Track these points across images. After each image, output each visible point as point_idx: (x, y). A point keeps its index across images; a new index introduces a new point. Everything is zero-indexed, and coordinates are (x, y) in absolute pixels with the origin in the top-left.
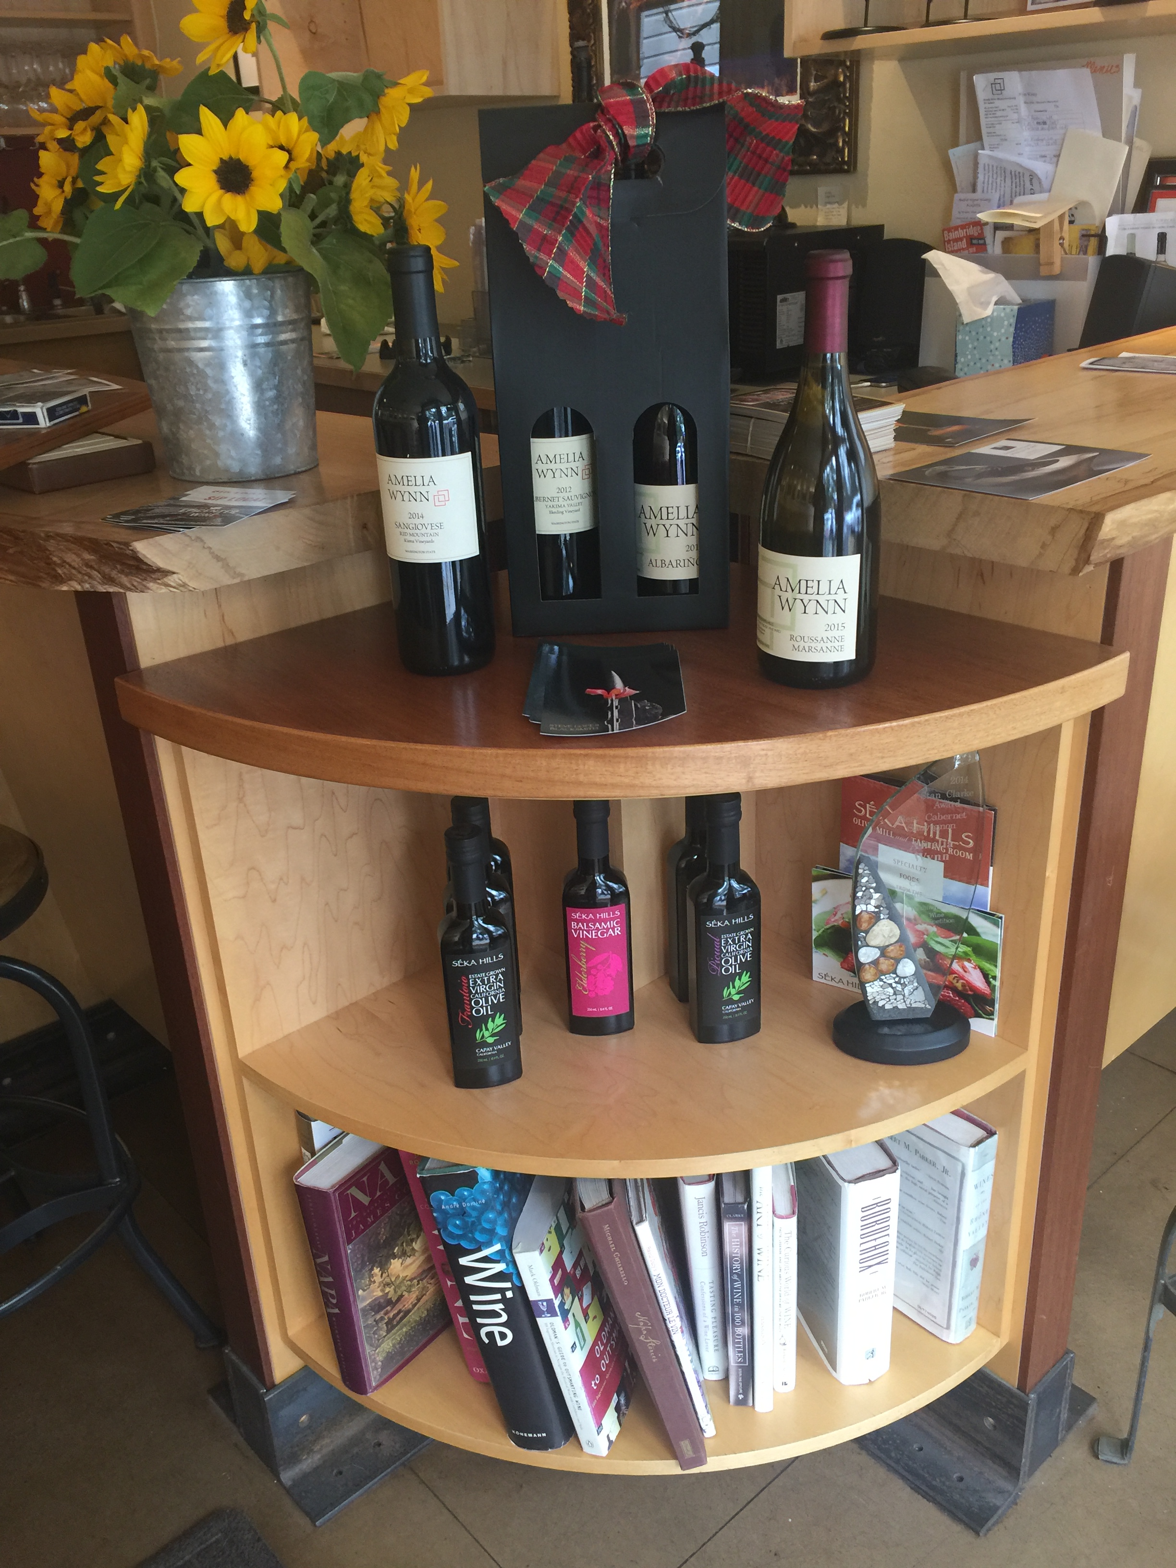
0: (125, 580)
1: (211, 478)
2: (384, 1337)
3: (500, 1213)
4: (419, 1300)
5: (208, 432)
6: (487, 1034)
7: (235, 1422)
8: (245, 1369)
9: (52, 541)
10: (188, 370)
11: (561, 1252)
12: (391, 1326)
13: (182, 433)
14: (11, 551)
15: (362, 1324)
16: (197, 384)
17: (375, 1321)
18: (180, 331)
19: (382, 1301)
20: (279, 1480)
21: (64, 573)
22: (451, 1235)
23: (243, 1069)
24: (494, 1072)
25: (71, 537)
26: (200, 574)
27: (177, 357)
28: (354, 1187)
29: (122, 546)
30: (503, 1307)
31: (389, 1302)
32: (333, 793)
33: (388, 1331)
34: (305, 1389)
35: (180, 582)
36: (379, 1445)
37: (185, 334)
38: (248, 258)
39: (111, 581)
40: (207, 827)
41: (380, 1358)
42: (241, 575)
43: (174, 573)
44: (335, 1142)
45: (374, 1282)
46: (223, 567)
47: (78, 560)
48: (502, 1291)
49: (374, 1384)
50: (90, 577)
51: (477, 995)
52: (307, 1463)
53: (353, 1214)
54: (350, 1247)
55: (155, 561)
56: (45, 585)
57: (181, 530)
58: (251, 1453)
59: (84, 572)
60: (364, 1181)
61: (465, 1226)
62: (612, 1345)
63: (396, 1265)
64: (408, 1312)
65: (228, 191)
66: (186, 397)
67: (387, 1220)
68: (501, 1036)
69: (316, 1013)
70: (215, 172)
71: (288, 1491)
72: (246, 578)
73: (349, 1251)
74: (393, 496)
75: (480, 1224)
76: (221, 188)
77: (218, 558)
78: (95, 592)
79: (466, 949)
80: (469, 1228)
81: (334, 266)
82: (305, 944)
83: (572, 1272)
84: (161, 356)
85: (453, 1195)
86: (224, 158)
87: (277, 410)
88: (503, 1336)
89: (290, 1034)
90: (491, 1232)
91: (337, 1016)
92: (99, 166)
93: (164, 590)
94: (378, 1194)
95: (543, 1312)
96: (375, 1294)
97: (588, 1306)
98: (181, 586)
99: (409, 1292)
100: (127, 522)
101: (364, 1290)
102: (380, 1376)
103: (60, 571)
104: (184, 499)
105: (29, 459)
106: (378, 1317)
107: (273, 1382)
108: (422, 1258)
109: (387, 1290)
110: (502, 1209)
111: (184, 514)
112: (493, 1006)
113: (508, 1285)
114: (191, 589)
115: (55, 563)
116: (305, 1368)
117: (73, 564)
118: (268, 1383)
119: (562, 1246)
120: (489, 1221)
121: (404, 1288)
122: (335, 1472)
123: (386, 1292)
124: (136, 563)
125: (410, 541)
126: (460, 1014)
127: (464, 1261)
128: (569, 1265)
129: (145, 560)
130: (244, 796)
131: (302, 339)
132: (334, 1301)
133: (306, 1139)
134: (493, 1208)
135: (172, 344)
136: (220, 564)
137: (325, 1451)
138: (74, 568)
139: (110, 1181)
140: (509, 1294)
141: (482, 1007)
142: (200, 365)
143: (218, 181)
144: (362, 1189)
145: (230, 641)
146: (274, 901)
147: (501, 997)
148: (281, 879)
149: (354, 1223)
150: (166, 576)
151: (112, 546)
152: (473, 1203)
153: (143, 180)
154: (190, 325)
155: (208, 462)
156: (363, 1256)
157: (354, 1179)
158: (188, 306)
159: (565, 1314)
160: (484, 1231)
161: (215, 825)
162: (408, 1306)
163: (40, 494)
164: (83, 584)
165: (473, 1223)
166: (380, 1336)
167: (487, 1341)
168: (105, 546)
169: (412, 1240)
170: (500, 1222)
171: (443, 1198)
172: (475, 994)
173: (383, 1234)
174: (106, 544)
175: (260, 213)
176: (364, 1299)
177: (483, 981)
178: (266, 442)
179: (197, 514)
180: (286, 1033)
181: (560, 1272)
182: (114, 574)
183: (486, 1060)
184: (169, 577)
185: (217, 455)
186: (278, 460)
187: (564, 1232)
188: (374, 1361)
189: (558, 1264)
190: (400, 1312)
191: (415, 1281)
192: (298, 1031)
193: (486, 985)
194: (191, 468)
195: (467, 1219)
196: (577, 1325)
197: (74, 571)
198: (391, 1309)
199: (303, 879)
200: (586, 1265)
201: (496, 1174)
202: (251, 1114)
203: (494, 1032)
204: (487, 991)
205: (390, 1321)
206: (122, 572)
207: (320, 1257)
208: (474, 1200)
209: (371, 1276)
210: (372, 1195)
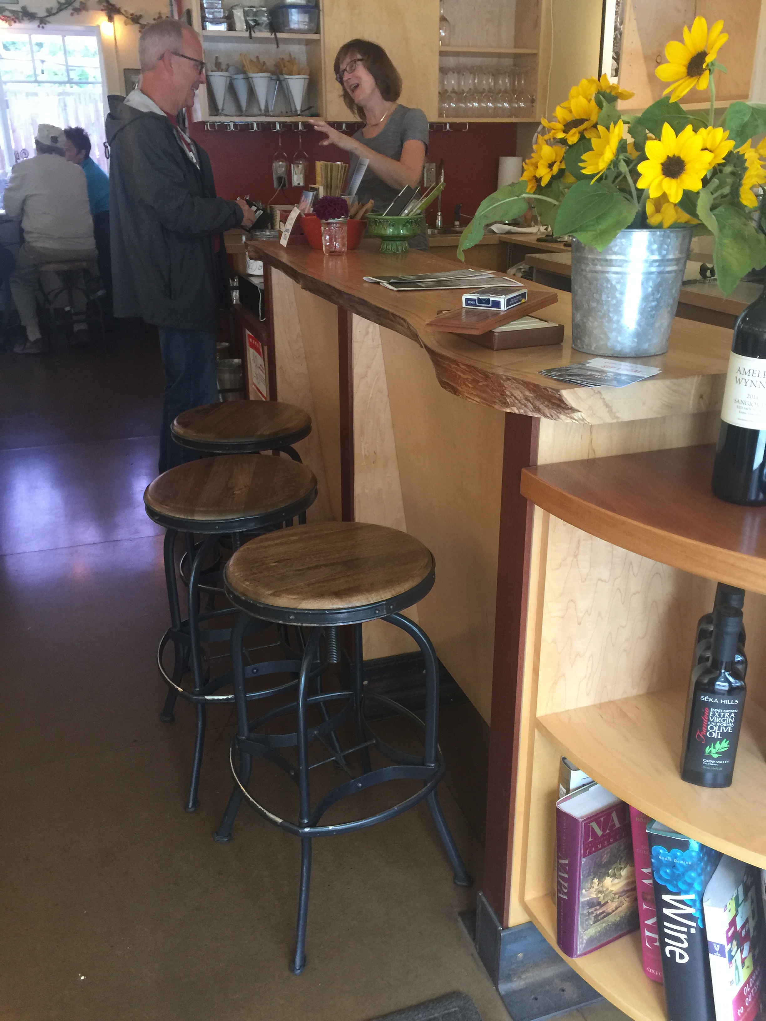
0: (547, 411)
1: (601, 352)
2: (591, 925)
3: (699, 875)
4: (617, 908)
5: (607, 324)
6: (714, 751)
7: (474, 939)
8: (490, 910)
9: (508, 382)
10: (605, 285)
11: (736, 916)
12: (597, 920)
13: (590, 323)
14: (481, 384)
15: (581, 912)
16: (609, 293)
17: (588, 912)
18: (607, 260)
19: (595, 901)
20: (497, 989)
21: (511, 402)
22: (661, 877)
23: (537, 724)
24: (709, 777)
25: (522, 381)
26: (594, 414)
27: (599, 276)
28: (594, 822)
29: (554, 391)
30: (687, 938)
31: (599, 904)
32: (631, 564)
33: (595, 922)
34: (525, 937)
35: (581, 418)
36: (563, 990)
37: (609, 263)
38: (663, 218)
39: (538, 410)
40: (552, 569)
41: (586, 938)
42: (618, 418)
43: (579, 411)
44: (584, 787)
45: (593, 887)
46: (608, 412)
47: (521, 395)
48: (689, 927)
49: (578, 953)
50: (526, 406)
51: (713, 723)
52: (516, 984)
53: (590, 840)
54: (584, 860)
55: (570, 402)
56: (497, 407)
57: (591, 386)
58: (481, 964)
59: (523, 403)
60: (601, 820)
61: (673, 875)
62: (755, 990)
63: (608, 881)
64: (608, 914)
65: (667, 176)
66: (598, 301)
67: (609, 850)
68: (723, 755)
69: (587, 701)
70: (662, 164)
71: (502, 998)
72: (620, 420)
73: (583, 862)
74: (738, 381)
75: (684, 877)
76: (663, 174)
77: (607, 406)
78: (526, 416)
79: (710, 690)
80: (675, 878)
81: (722, 227)
82: (591, 656)
83: (740, 931)
84: (589, 275)
85: (669, 852)
86: (670, 156)
87: (654, 314)
88: (682, 957)
89: (568, 710)
90: (691, 886)
91: (601, 706)
92: (583, 157)
93: (569, 421)
94: (608, 831)
95: (716, 952)
96: (592, 895)
97: (745, 958)
98: (580, 419)
99: (612, 901)
100: (556, 376)
101: (586, 891)
102: (583, 950)
103: (508, 400)
104: (587, 365)
105: (494, 329)
106: (590, 911)
107: (508, 925)
108: (624, 882)
109: (599, 895)
110: (702, 872)
111: (591, 375)
112: (723, 734)
113: (694, 924)
114: (586, 422)
115: (506, 395)
116: (530, 923)
117: (517, 397)
118: (504, 925)
119: (737, 911)
120: (691, 878)
121: (609, 898)
122: (532, 997)
123: (599, 896)
124: (558, 402)
125: (743, 413)
126: (698, 733)
127: (666, 898)
128: (739, 926)
129: (566, 402)
130: (578, 554)
131: (680, 271)
132: (566, 891)
133: (565, 779)
134: (696, 870)
135: (599, 268)
136: (608, 409)
137: (528, 981)
138: (517, 400)
139: (429, 764)
140: (693, 931)
141: (715, 732)
142: (614, 282)
143: (662, 170)
144: (599, 824)
145: (591, 456)
146: (579, 624)
147: (730, 729)
148: (587, 611)
149: (590, 845)
150: (574, 412)
151: (547, 391)
152: (682, 862)
153: (612, 167)
154: (614, 257)
155: (602, 343)
156: (590, 868)
157: (595, 817)
158: (616, 245)
159: (731, 958)
160: (685, 883)
161: (558, 569)
162: (609, 910)
163: (496, 350)
164: (520, 410)
165: (679, 875)
166: (589, 923)
167: (669, 955)
168: (543, 390)
169: (621, 868)
170: (698, 880)
171: (661, 851)
172: (712, 722)
173: (605, 859)
174: (544, 389)
175: (684, 191)
176: (585, 896)
177: (720, 715)
178: (640, 335)
179: (599, 377)
180: (567, 708)
181: (733, 929)
182: (541, 407)
183: (708, 768)
184: (575, 414)
185: (608, 338)
186: (646, 346)
187: (740, 903)
188: (582, 938)
189: (733, 923)
190: (603, 912)
191: (617, 896)
192: (575, 710)
193: (721, 718)
194: (589, 345)
195: (675, 871)
196: (737, 968)
197: (516, 401)
198: (599, 909)
199: (600, 614)
200: (749, 930)
201: (702, 847)
202: (535, 753)
203: (719, 751)
204: (721, 722)
205: (597, 916)
206: (547, 406)
207: (562, 859)
208: (683, 860)
209: (592, 883)
210: (604, 830)
